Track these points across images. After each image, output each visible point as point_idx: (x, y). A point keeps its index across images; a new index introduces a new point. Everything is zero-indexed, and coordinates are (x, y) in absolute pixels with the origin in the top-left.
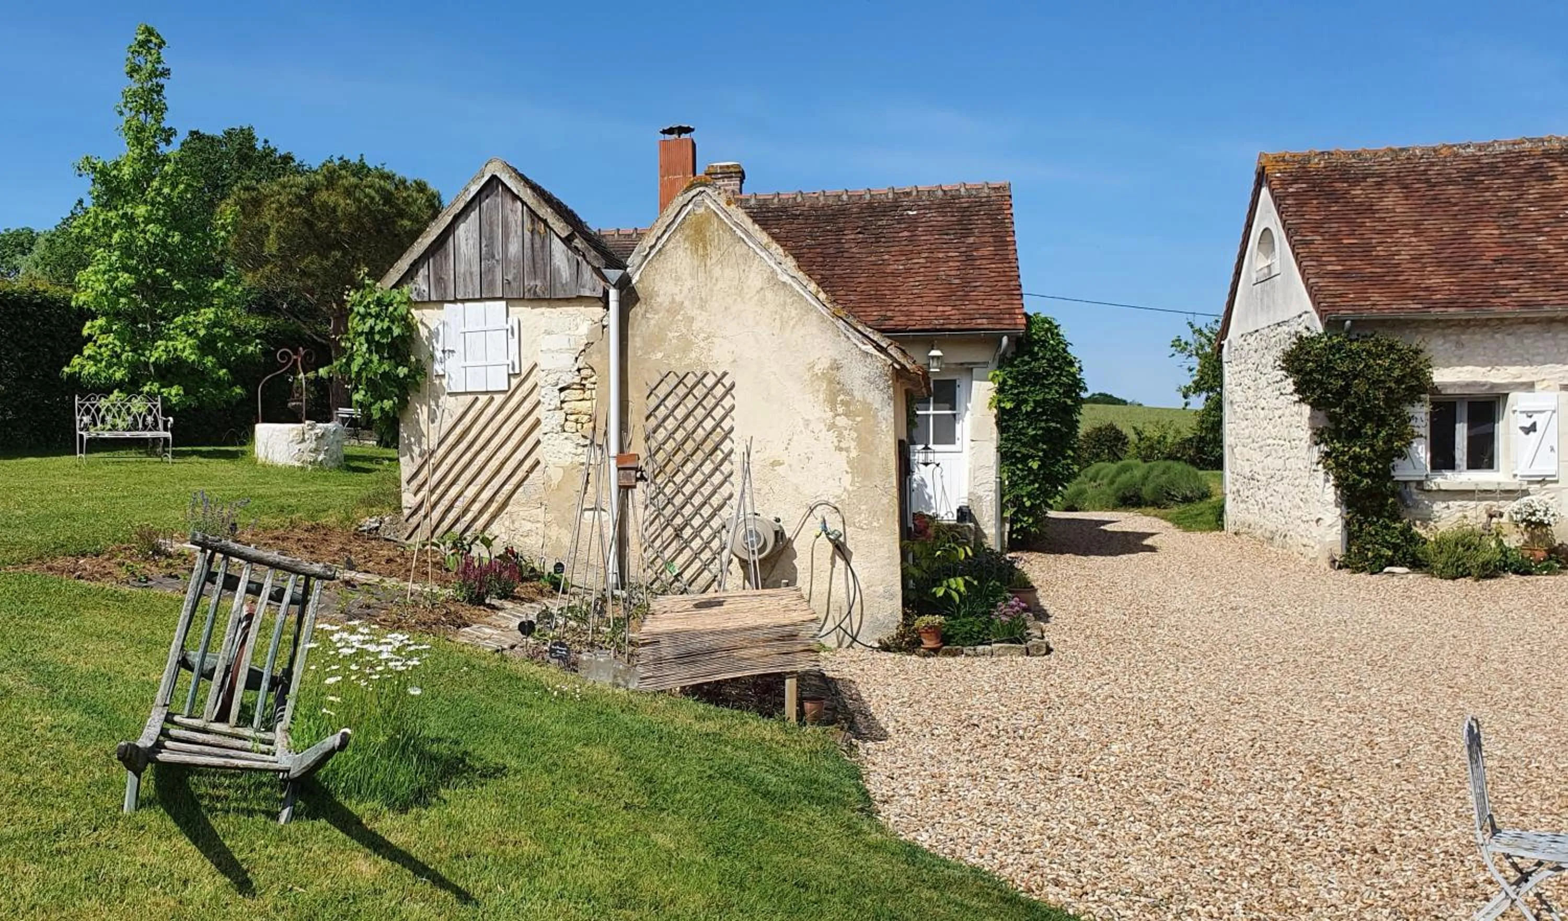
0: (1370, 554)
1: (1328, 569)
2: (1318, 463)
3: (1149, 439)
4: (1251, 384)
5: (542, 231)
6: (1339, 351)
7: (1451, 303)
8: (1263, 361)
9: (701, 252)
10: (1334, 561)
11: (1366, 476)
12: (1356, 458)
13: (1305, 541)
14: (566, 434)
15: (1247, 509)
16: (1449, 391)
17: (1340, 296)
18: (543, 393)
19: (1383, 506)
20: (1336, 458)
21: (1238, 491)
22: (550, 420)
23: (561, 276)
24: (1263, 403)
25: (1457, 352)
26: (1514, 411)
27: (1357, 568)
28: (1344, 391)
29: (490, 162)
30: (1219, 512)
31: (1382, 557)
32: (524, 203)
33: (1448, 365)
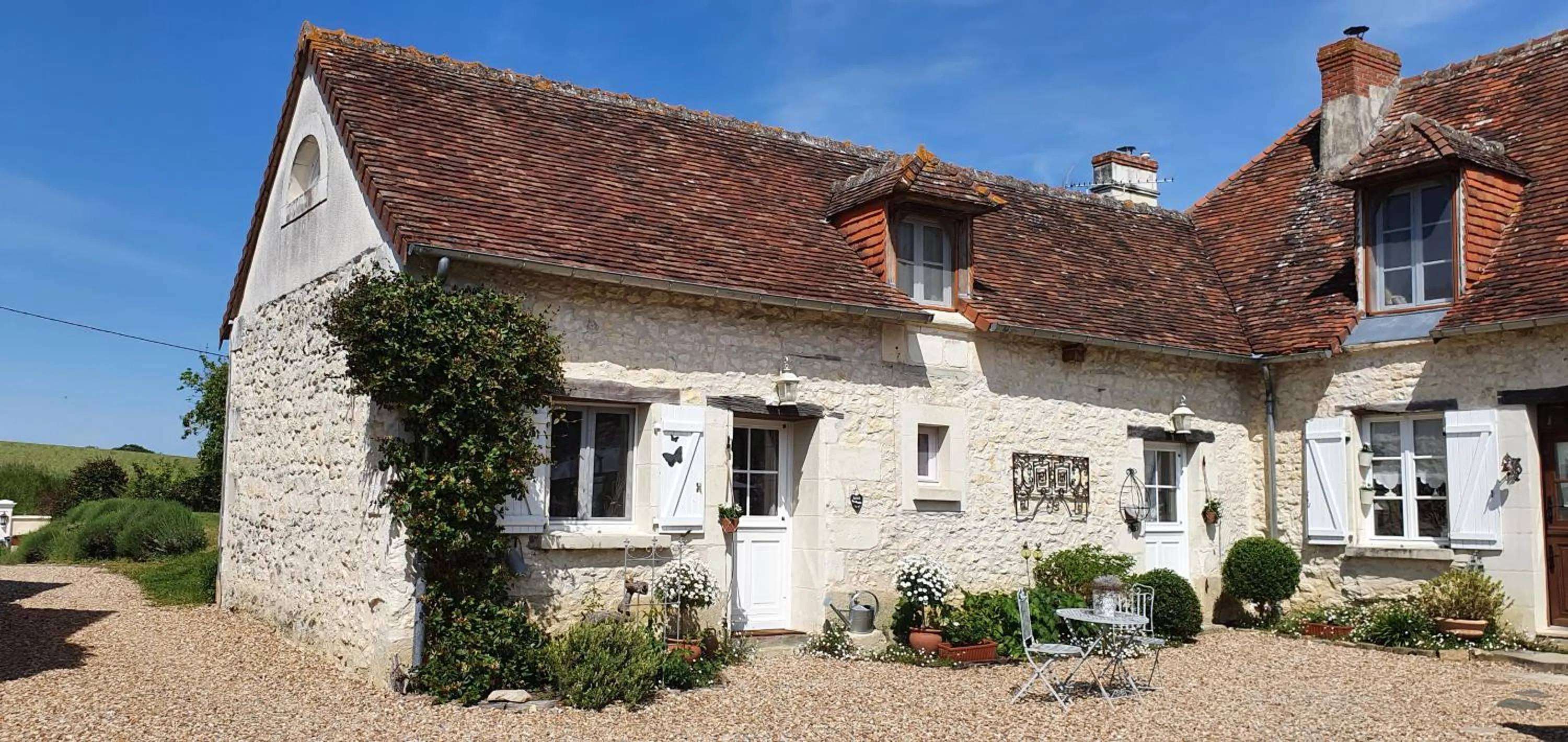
0: (465, 668)
1: (391, 689)
2: (382, 504)
3: (151, 477)
4: (268, 378)
6: (430, 304)
7: (585, 259)
8: (291, 342)
10: (401, 679)
11: (463, 526)
12: (449, 495)
13: (348, 635)
15: (252, 573)
16: (578, 394)
17: (429, 221)
19: (483, 578)
20: (417, 493)
21: (240, 544)
24: (287, 407)
25: (589, 336)
26: (657, 431)
27: (442, 694)
28: (437, 374)
30: (211, 574)
31: (484, 670)
33: (577, 360)
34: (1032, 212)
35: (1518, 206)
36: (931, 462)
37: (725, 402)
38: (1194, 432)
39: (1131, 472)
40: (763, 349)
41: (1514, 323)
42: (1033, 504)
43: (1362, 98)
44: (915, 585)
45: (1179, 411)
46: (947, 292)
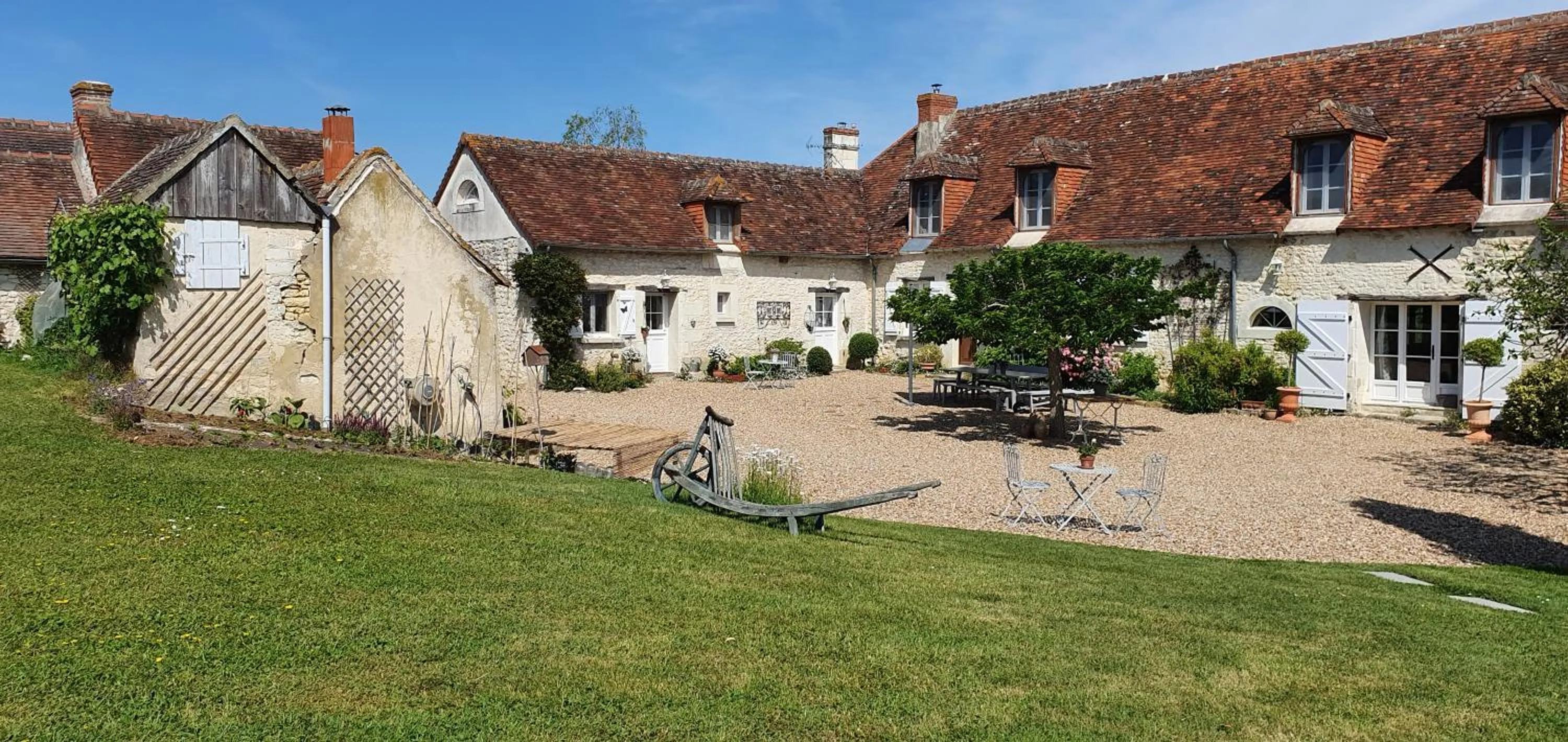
0: (565, 381)
1: (538, 388)
5: (269, 172)
7: (592, 240)
9: (381, 198)
10: (541, 385)
11: (560, 337)
12: (556, 326)
14: (286, 322)
16: (591, 288)
18: (268, 291)
19: (566, 352)
22: (274, 312)
23: (283, 206)
25: (594, 267)
26: (618, 300)
27: (557, 389)
28: (551, 287)
29: (230, 117)
31: (570, 381)
32: (255, 150)
33: (590, 274)
34: (777, 183)
35: (971, 192)
36: (724, 306)
37: (642, 288)
38: (839, 289)
39: (810, 307)
40: (656, 267)
41: (950, 249)
42: (765, 322)
43: (935, 124)
44: (714, 354)
45: (831, 280)
46: (730, 234)
